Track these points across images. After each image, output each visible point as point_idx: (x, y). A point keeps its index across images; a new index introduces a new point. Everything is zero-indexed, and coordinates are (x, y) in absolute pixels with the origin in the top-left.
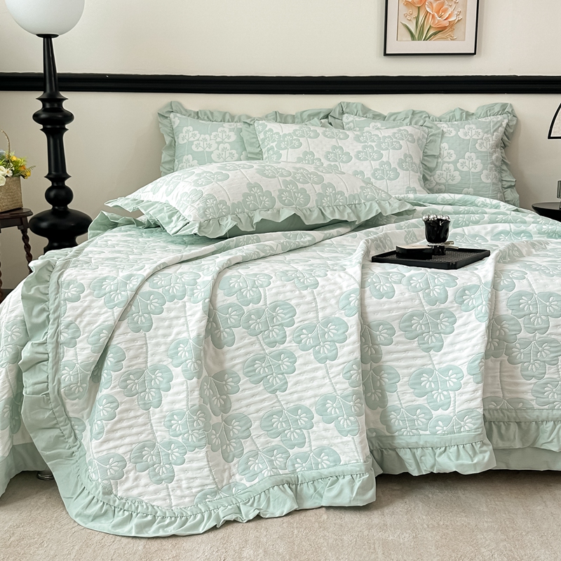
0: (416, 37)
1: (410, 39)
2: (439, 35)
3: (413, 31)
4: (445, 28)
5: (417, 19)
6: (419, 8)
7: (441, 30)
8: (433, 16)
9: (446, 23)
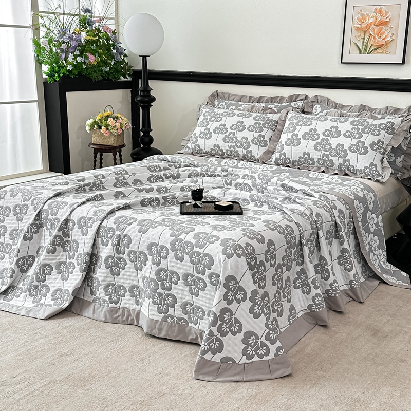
0: (362, 51)
1: (358, 53)
2: (378, 50)
3: (360, 47)
4: (382, 45)
5: (364, 39)
6: (365, 31)
7: (380, 46)
8: (374, 37)
9: (383, 42)
